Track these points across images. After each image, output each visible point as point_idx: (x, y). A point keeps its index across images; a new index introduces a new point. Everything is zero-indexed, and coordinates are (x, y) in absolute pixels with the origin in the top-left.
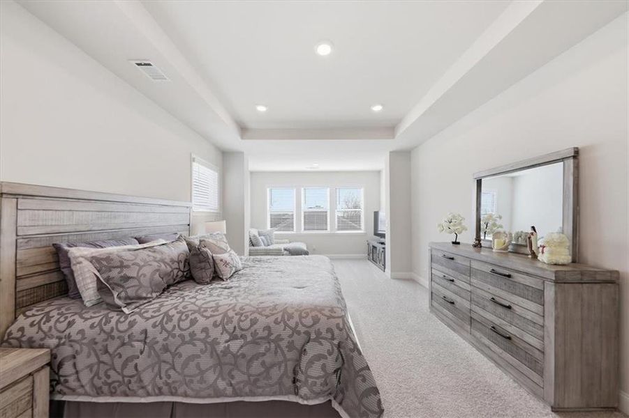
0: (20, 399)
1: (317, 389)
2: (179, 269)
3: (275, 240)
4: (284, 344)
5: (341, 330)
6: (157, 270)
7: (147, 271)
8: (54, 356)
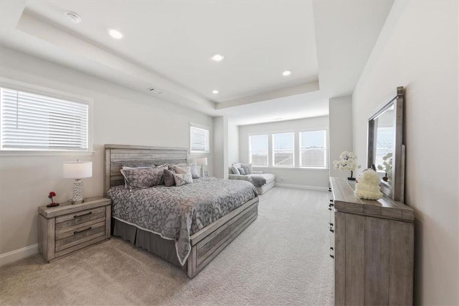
0: (101, 213)
1: (167, 232)
2: (158, 179)
3: (253, 171)
4: (162, 212)
5: (183, 210)
6: (146, 178)
7: (142, 177)
8: (112, 202)
